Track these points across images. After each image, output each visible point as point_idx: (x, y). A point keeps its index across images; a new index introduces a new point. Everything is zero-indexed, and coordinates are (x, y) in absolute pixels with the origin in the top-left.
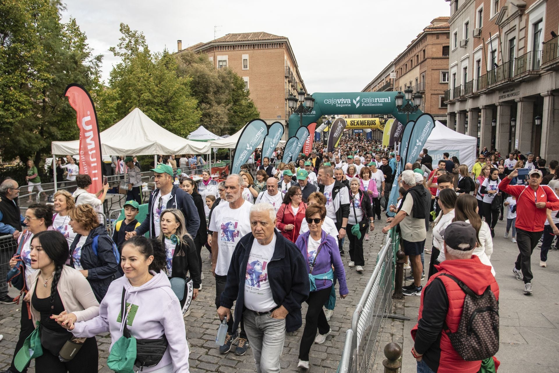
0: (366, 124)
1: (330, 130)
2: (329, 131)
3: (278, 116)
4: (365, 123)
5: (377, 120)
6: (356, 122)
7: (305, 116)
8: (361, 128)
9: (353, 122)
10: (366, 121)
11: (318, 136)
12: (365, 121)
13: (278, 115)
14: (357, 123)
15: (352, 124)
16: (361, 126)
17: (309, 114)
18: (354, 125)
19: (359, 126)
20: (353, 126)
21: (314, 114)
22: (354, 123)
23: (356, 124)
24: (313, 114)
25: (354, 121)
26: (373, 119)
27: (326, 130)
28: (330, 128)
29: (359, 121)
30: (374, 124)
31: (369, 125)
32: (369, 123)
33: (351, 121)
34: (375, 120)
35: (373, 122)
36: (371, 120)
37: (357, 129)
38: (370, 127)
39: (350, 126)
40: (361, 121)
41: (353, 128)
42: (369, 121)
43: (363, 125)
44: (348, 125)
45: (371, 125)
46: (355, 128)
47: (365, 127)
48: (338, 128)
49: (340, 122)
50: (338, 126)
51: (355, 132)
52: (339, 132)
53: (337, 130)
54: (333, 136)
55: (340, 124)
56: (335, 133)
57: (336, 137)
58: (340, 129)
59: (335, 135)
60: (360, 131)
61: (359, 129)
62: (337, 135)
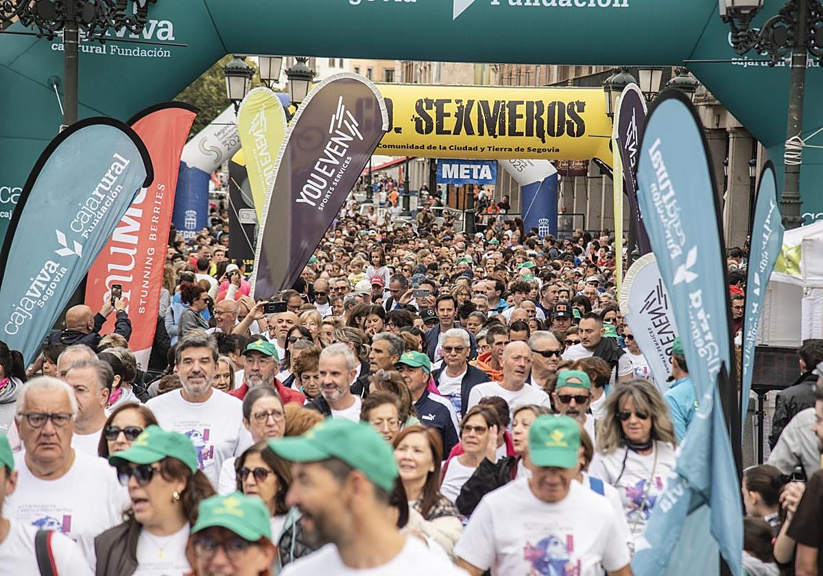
0: (521, 125)
4: (514, 117)
5: (594, 101)
6: (452, 108)
8: (487, 155)
9: (432, 113)
10: (521, 109)
12: (513, 105)
14: (463, 115)
15: (423, 124)
16: (487, 139)
18: (440, 131)
19: (475, 140)
20: (433, 138)
22: (441, 115)
23: (450, 123)
24: (156, 42)
25: (440, 104)
26: (568, 95)
29: (471, 103)
30: (570, 125)
31: (541, 135)
32: (540, 122)
33: (420, 101)
34: (578, 103)
35: (568, 118)
36: (554, 103)
37: (460, 162)
38: (544, 150)
39: (410, 134)
40: (485, 104)
41: (435, 148)
42: (540, 104)
43: (502, 133)
44: (398, 130)
45: (551, 133)
46: (445, 148)
47: (510, 150)
48: (330, 143)
49: (343, 106)
50: (331, 132)
51: (444, 176)
52: (333, 171)
53: (320, 159)
54: (298, 200)
55: (345, 122)
56: (309, 181)
57: (314, 204)
58: (342, 155)
59: (308, 189)
60: (479, 171)
61: (475, 162)
62: (323, 196)
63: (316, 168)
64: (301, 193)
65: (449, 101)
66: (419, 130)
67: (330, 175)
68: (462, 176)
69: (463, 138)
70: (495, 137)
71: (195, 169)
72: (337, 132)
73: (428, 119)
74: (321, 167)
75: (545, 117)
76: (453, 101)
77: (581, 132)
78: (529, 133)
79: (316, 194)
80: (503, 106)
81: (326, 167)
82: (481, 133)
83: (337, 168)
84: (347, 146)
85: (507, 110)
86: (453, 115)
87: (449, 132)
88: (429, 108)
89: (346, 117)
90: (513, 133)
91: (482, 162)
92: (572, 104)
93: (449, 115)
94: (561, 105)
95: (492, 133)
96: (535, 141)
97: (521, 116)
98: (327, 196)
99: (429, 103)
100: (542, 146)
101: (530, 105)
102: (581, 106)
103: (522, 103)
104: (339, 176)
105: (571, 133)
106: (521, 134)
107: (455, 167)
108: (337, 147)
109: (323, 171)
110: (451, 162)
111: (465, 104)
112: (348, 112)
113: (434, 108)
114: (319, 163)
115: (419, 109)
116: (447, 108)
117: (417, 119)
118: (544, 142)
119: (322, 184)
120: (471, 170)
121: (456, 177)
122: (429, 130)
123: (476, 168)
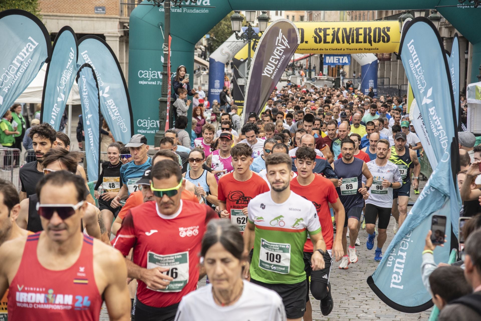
0: (361, 38)
1: (254, 55)
2: (249, 58)
3: (96, 8)
4: (358, 35)
5: (394, 26)
6: (330, 32)
7: (179, 11)
8: (346, 52)
9: (322, 34)
10: (361, 31)
11: (217, 73)
12: (357, 30)
13: (97, 3)
14: (335, 35)
15: (318, 39)
16: (346, 45)
17: (190, 7)
18: (325, 42)
19: (341, 45)
20: (322, 45)
21: (206, 7)
22: (325, 35)
23: (329, 38)
24: (202, 7)
25: (325, 30)
26: (383, 24)
27: (241, 55)
28: (254, 49)
29: (339, 29)
30: (384, 38)
31: (370, 42)
32: (370, 37)
33: (316, 29)
34: (387, 28)
35: (382, 34)
36: (376, 28)
37: (334, 55)
38: (372, 49)
39: (312, 44)
40: (345, 29)
41: (323, 50)
42: (370, 29)
43: (353, 42)
44: (306, 42)
45: (375, 41)
46: (327, 50)
47: (356, 49)
48: (276, 49)
49: (282, 33)
50: (276, 44)
51: (327, 62)
52: (277, 61)
53: (272, 57)
54: (263, 74)
55: (283, 40)
56: (267, 66)
57: (269, 76)
58: (281, 55)
59: (267, 70)
60: (343, 59)
61: (341, 55)
62: (273, 73)
63: (270, 60)
64: (264, 71)
65: (329, 29)
66: (316, 41)
67: (276, 63)
68: (335, 62)
69: (335, 45)
70: (350, 44)
71: (219, 62)
72: (279, 44)
73: (320, 37)
74: (272, 60)
75: (372, 34)
76: (331, 29)
77: (388, 40)
78: (365, 42)
79: (270, 71)
80: (353, 30)
81: (274, 60)
82: (343, 42)
83: (279, 60)
84: (283, 51)
85: (355, 32)
86: (331, 34)
87: (329, 43)
88: (320, 32)
89: (283, 38)
90: (358, 42)
91: (344, 55)
92: (384, 28)
93: (329, 35)
94: (379, 29)
95: (348, 42)
96: (367, 45)
97: (361, 34)
98: (275, 73)
99: (320, 30)
100: (371, 47)
101: (365, 29)
102: (388, 29)
103: (361, 28)
104: (280, 64)
105: (384, 41)
106: (361, 42)
107: (332, 58)
108: (279, 51)
109: (273, 62)
110: (330, 55)
111: (336, 29)
112: (283, 36)
113: (323, 32)
114: (271, 58)
115: (316, 32)
116: (328, 32)
117: (315, 37)
118: (371, 45)
119: (272, 67)
120: (339, 59)
121: (332, 62)
122: (320, 42)
123: (341, 58)
